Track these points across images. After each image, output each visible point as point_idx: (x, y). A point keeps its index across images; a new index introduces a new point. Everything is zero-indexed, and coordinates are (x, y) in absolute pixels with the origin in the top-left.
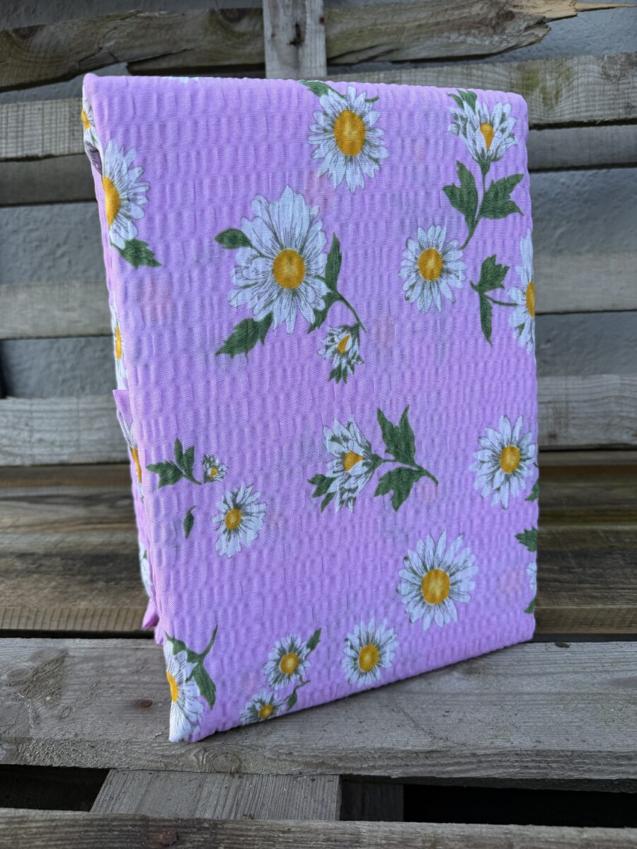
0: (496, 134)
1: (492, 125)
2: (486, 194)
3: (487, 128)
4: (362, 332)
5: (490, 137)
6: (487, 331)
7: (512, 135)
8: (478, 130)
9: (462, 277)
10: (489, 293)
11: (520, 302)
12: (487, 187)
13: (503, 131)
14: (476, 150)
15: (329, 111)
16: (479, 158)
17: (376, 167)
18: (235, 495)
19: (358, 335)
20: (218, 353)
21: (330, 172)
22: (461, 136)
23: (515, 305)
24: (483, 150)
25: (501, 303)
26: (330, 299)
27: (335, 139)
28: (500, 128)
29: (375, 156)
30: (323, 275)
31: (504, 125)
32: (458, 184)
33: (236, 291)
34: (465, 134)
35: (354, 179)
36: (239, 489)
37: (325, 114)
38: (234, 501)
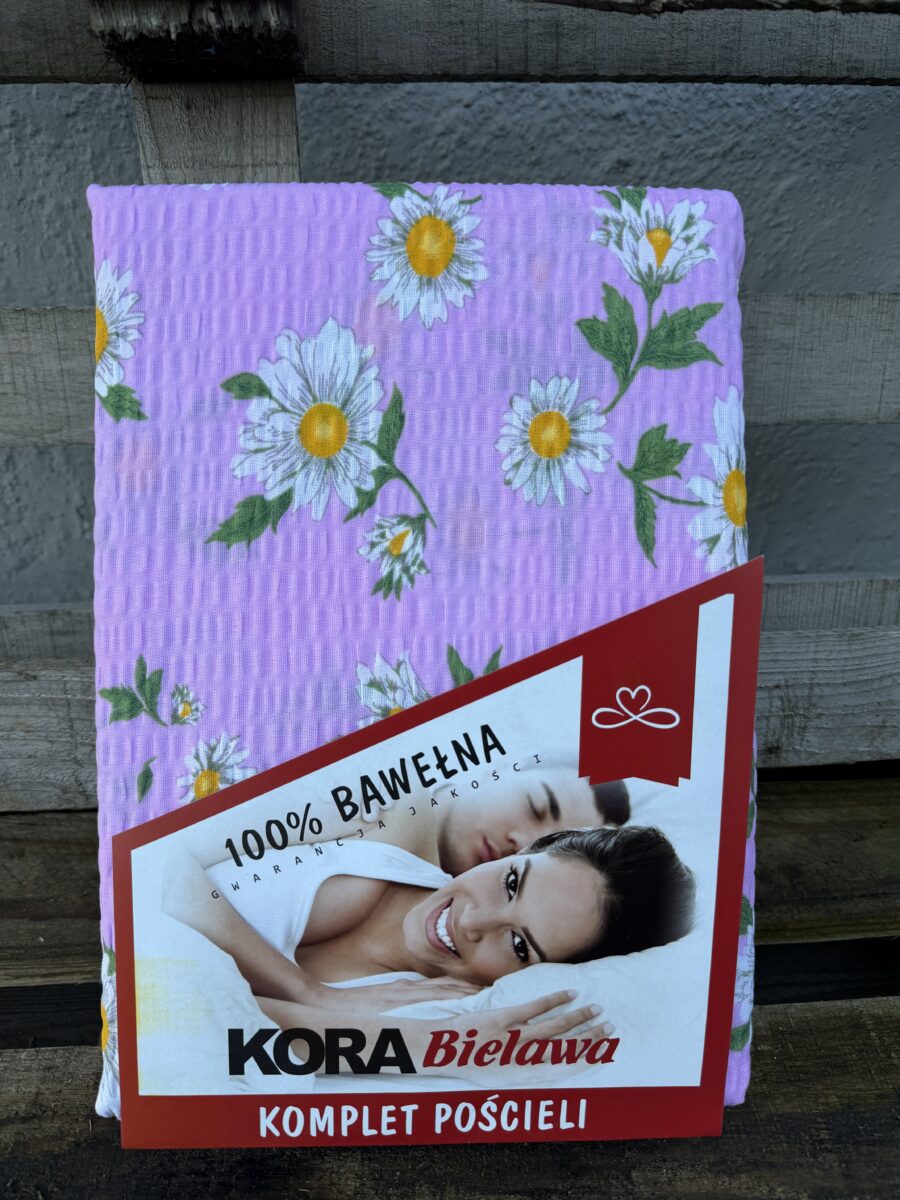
0: (675, 245)
1: (668, 231)
2: (651, 334)
3: (660, 235)
4: (429, 526)
5: (662, 250)
6: (648, 544)
7: (704, 246)
8: (644, 239)
9: (602, 454)
10: (650, 483)
11: (710, 501)
12: (655, 322)
13: (688, 240)
14: (637, 268)
15: (402, 218)
16: (642, 278)
17: (469, 292)
18: (213, 749)
19: (423, 531)
20: (208, 542)
21: (395, 300)
22: (613, 247)
23: (702, 504)
24: (650, 267)
25: (673, 500)
26: (383, 476)
27: (407, 255)
28: (683, 235)
29: (468, 276)
30: (375, 441)
31: (690, 232)
32: (603, 316)
33: (243, 457)
34: (619, 245)
35: (432, 308)
36: (219, 742)
37: (396, 221)
38: (209, 758)
